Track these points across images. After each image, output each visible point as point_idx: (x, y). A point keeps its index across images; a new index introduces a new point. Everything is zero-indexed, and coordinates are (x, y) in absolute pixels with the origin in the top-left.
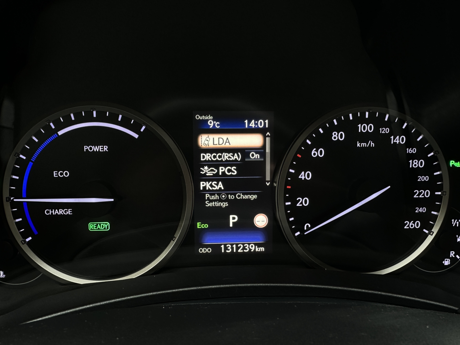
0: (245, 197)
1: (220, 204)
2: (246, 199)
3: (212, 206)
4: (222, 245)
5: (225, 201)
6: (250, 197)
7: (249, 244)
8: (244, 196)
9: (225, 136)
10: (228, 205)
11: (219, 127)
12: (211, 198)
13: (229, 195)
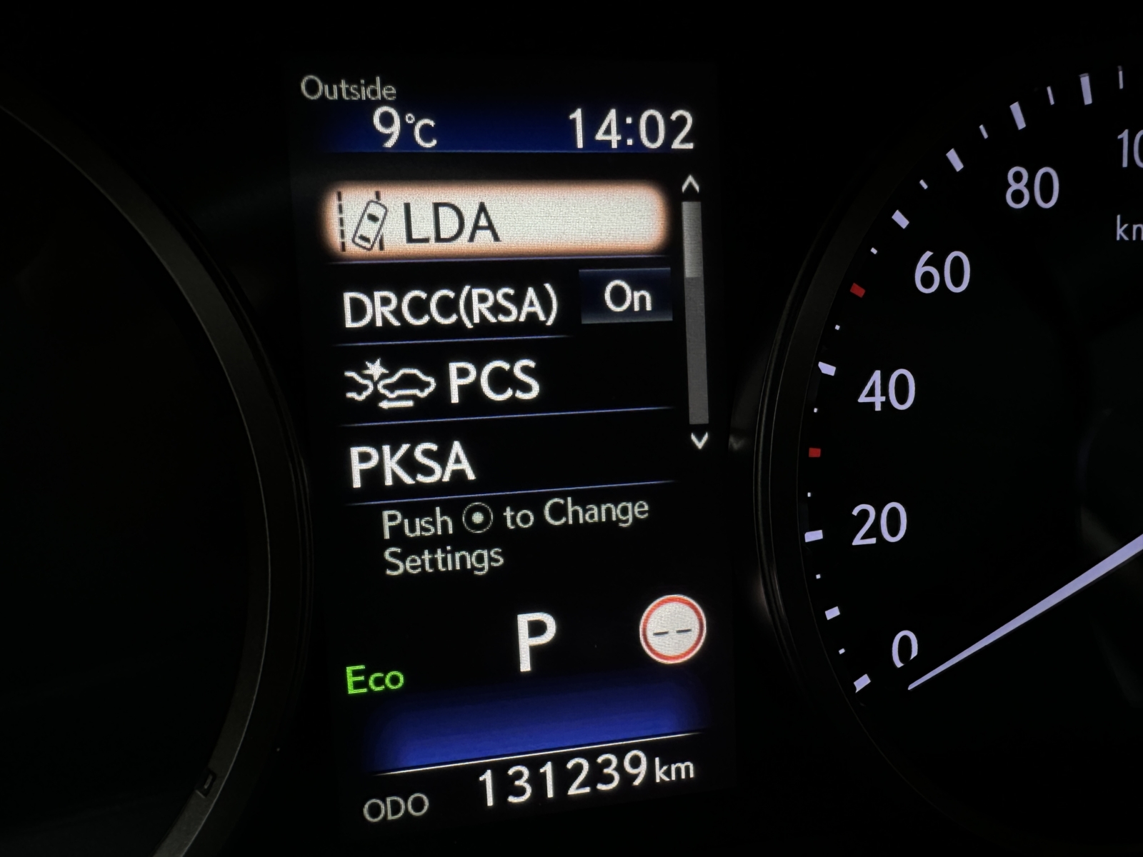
0: (592, 516)
1: (463, 559)
2: (595, 523)
3: (419, 570)
4: (482, 770)
5: (485, 542)
6: (616, 513)
7: (620, 753)
8: (585, 511)
9: (467, 198)
10: (502, 561)
11: (434, 142)
12: (412, 529)
13: (508, 509)
